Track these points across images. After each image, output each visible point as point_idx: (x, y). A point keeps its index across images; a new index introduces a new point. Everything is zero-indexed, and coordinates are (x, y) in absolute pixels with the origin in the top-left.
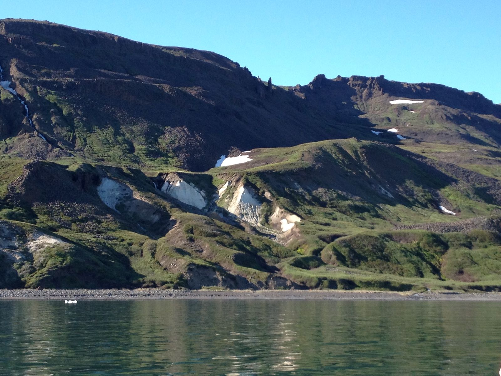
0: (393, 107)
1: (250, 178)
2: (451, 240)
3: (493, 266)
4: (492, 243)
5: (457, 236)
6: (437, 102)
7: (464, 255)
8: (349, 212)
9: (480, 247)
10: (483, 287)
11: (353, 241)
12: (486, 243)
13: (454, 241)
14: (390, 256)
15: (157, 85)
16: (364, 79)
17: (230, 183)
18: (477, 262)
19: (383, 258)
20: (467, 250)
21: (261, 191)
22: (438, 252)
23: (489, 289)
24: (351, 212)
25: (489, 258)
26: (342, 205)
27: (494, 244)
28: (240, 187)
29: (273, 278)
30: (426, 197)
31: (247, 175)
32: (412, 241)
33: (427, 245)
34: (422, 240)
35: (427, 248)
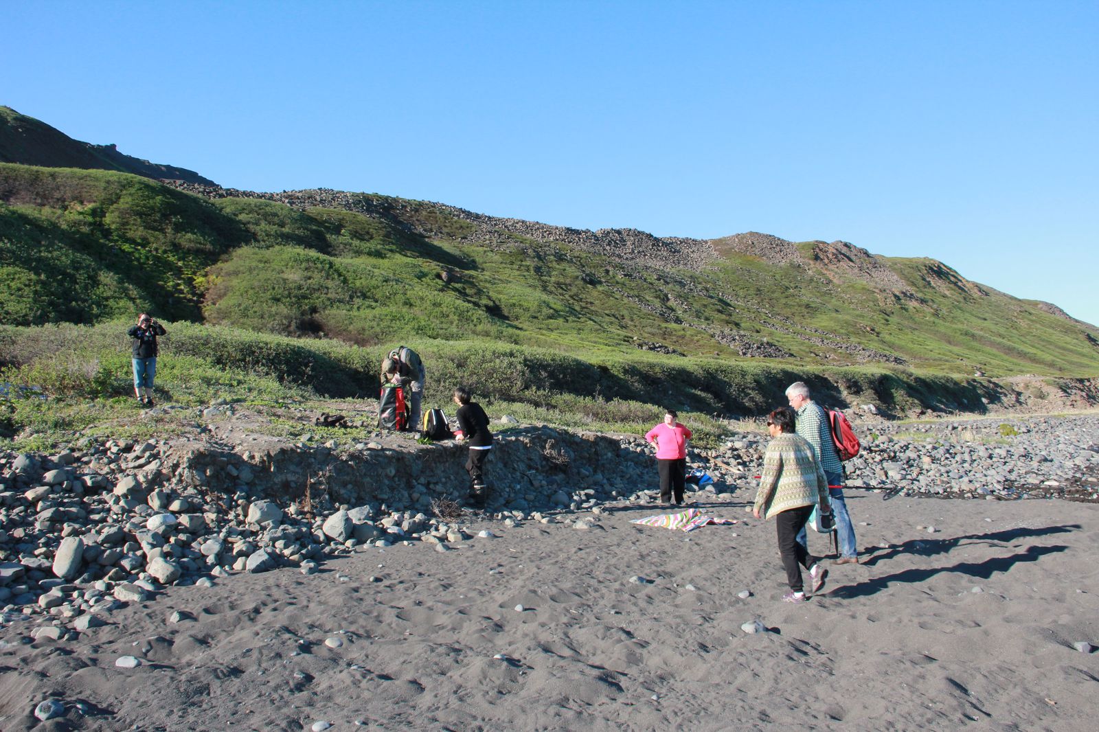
7: (307, 263)
9: (358, 253)
13: (257, 224)
18: (372, 294)
20: (316, 254)
22: (189, 251)
27: (402, 249)
32: (66, 203)
33: (139, 220)
34: (115, 202)
35: (137, 232)
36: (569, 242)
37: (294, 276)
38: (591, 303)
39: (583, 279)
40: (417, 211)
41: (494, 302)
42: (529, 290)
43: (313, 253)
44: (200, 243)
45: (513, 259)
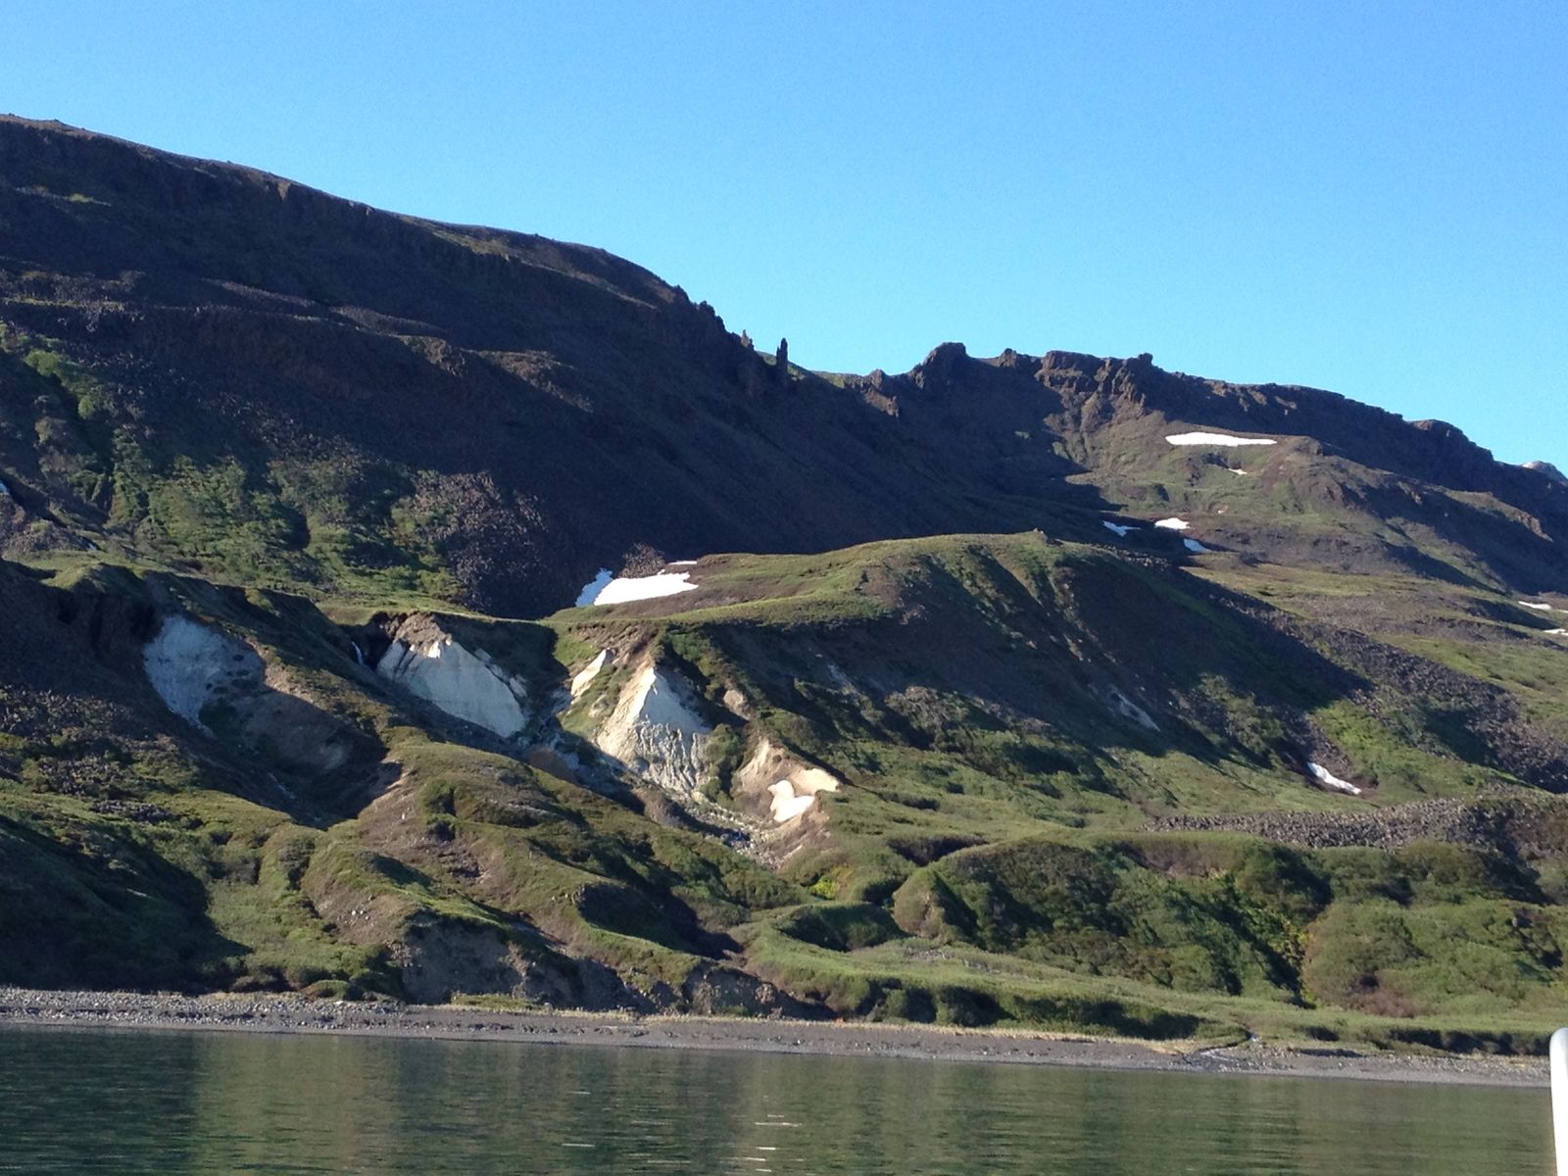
0: (1176, 456)
1: (680, 642)
2: (1339, 871)
3: (1480, 965)
4: (1478, 888)
5: (1362, 860)
6: (1315, 446)
7: (1383, 924)
8: (1007, 767)
9: (1438, 899)
10: (1443, 1035)
11: (1005, 862)
12: (1459, 889)
13: (1351, 877)
14: (1132, 918)
15: (406, 339)
16: (1089, 364)
17: (610, 656)
18: (1426, 952)
19: (1104, 922)
20: (1394, 909)
21: (713, 685)
23: (1462, 1043)
24: (1012, 768)
25: (1467, 938)
26: (984, 744)
27: (1486, 890)
28: (642, 671)
29: (710, 974)
30: (1265, 733)
31: (668, 630)
32: (1207, 871)
33: (1259, 885)
35: (1258, 896)
37: (1368, 939)
43: (1392, 908)
44: (1304, 903)
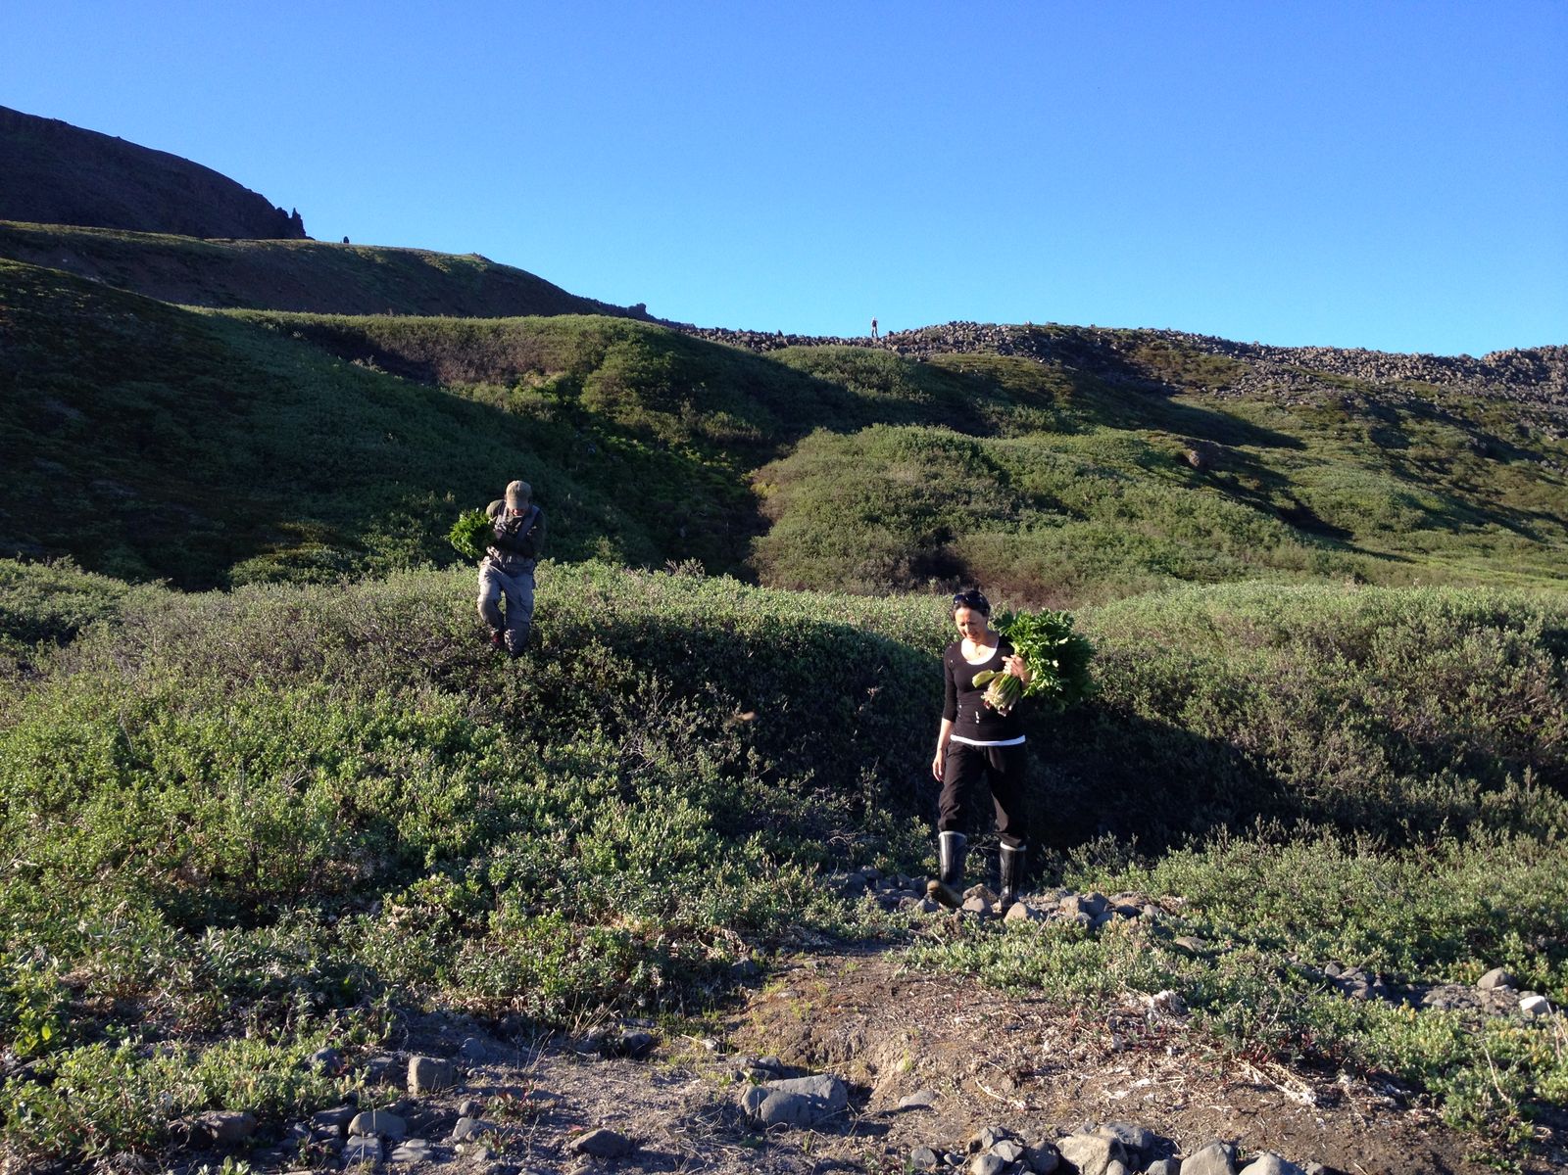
4: (1092, 412)
7: (934, 452)
12: (1059, 412)
18: (1057, 500)
20: (951, 435)
22: (721, 443)
32: (518, 375)
33: (634, 395)
34: (597, 367)
35: (634, 415)
36: (1434, 380)
37: (906, 474)
38: (1498, 493)
39: (1473, 448)
40: (1130, 347)
41: (1297, 502)
42: (1366, 476)
43: (943, 433)
44: (740, 428)
45: (1326, 419)
